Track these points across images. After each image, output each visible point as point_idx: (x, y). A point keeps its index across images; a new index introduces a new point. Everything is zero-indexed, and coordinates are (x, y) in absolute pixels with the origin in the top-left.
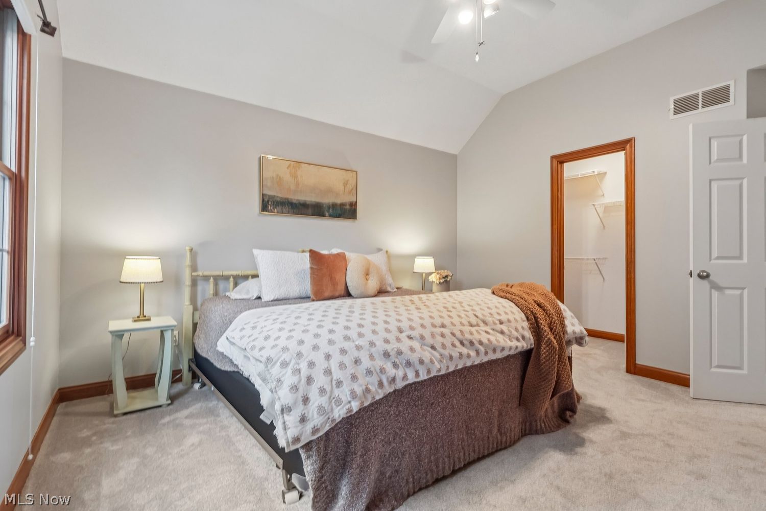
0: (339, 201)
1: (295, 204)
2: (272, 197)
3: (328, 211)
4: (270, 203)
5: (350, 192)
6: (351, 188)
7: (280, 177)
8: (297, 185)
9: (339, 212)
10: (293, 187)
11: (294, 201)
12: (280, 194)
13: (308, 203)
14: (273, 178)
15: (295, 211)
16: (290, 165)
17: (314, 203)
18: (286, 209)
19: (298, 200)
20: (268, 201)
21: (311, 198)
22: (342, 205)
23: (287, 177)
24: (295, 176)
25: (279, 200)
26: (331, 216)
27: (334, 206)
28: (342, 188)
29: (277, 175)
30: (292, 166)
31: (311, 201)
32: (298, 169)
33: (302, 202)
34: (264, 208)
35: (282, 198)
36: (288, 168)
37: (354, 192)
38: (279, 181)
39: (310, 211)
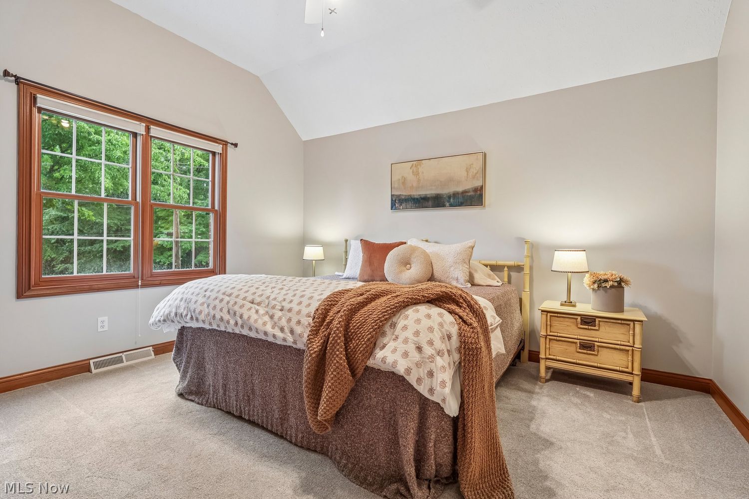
0: (460, 189)
1: (417, 199)
2: (399, 196)
3: (449, 201)
4: (397, 201)
5: (474, 177)
6: (475, 172)
7: (405, 178)
8: (419, 181)
9: (460, 200)
10: (415, 184)
11: (416, 197)
12: (404, 193)
13: (428, 196)
14: (399, 180)
15: (417, 205)
16: (413, 165)
17: (434, 195)
18: (410, 204)
19: (419, 195)
20: (395, 200)
21: (430, 192)
22: (464, 192)
23: (410, 177)
24: (416, 174)
25: (403, 197)
26: (451, 205)
27: (455, 195)
28: (465, 174)
29: (403, 177)
30: (414, 165)
31: (432, 194)
32: (419, 167)
33: (422, 196)
34: (393, 206)
35: (405, 195)
36: (411, 168)
37: (480, 175)
38: (404, 181)
39: (430, 203)
